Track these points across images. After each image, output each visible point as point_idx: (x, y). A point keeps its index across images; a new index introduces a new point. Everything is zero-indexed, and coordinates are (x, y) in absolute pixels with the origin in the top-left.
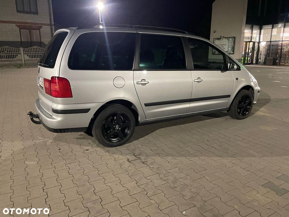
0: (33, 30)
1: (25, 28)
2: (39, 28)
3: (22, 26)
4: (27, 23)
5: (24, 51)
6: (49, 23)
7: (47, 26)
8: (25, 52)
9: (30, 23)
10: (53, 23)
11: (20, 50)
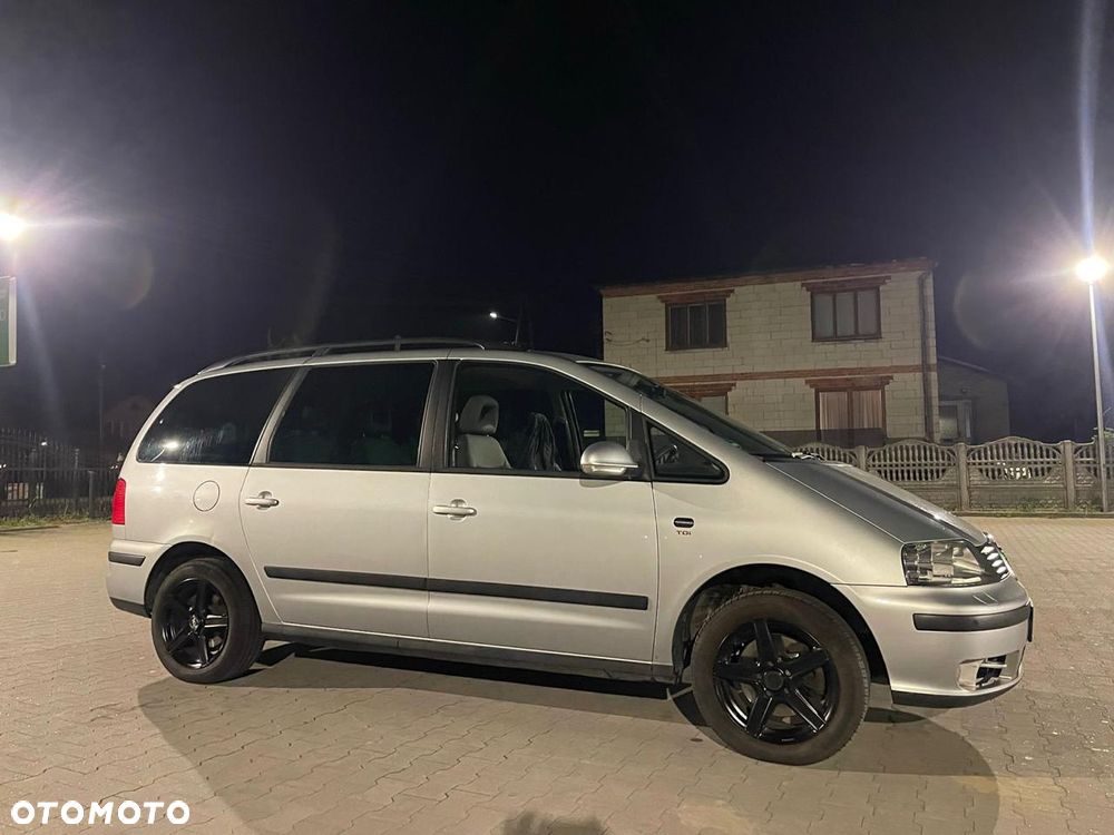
0: (864, 393)
1: (833, 387)
2: (881, 384)
3: (823, 384)
4: (840, 371)
5: (871, 457)
6: (918, 361)
7: (912, 374)
8: (874, 460)
9: (851, 371)
10: (933, 360)
11: (854, 455)
